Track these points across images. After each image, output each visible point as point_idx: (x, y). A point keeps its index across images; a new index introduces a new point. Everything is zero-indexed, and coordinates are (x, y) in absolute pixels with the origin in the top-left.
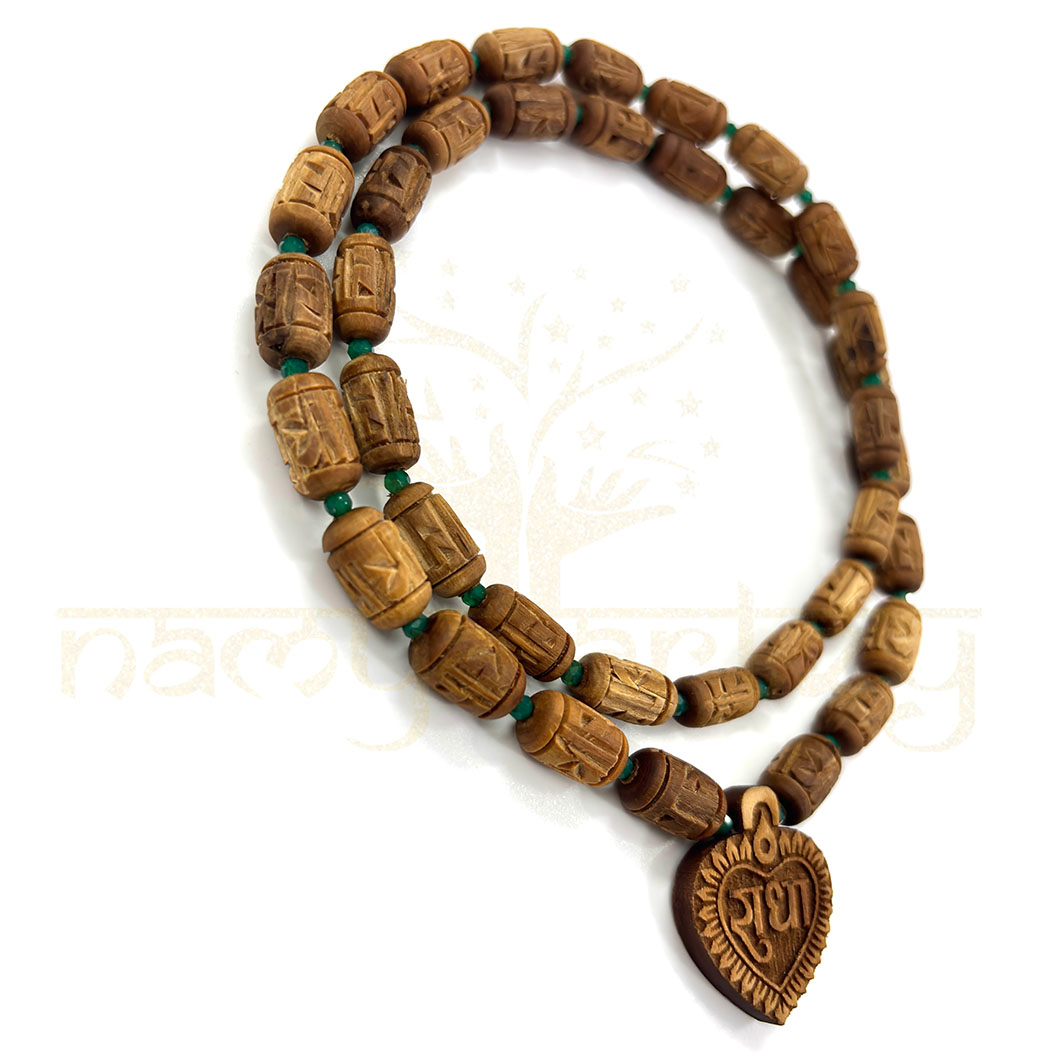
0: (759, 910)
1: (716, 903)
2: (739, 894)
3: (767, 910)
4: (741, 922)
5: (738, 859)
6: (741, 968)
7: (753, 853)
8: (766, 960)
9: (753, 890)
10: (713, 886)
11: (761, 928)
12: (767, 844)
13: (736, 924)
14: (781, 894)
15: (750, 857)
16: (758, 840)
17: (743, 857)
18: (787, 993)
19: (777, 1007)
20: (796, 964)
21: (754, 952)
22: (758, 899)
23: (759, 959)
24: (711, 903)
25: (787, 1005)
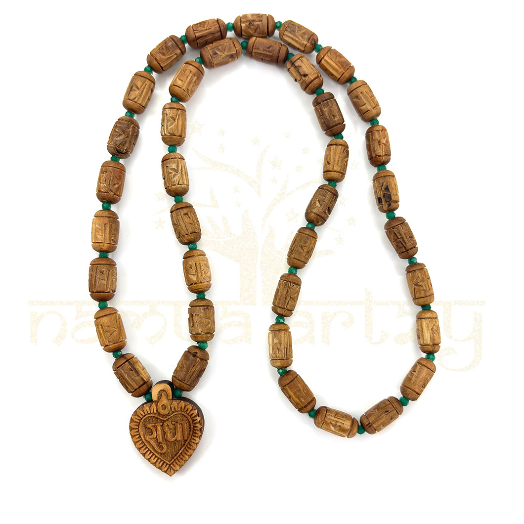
0: (160, 433)
1: (138, 428)
2: (149, 426)
3: (164, 433)
4: (150, 437)
5: (149, 412)
6: (150, 454)
7: (157, 410)
8: (163, 452)
9: (156, 424)
10: (137, 422)
11: (161, 440)
12: (164, 407)
13: (148, 438)
14: (172, 427)
15: (155, 411)
16: (160, 405)
17: (152, 412)
18: (173, 465)
19: (168, 469)
20: (178, 454)
21: (156, 448)
22: (159, 428)
23: (159, 451)
24: (136, 429)
25: (173, 469)
